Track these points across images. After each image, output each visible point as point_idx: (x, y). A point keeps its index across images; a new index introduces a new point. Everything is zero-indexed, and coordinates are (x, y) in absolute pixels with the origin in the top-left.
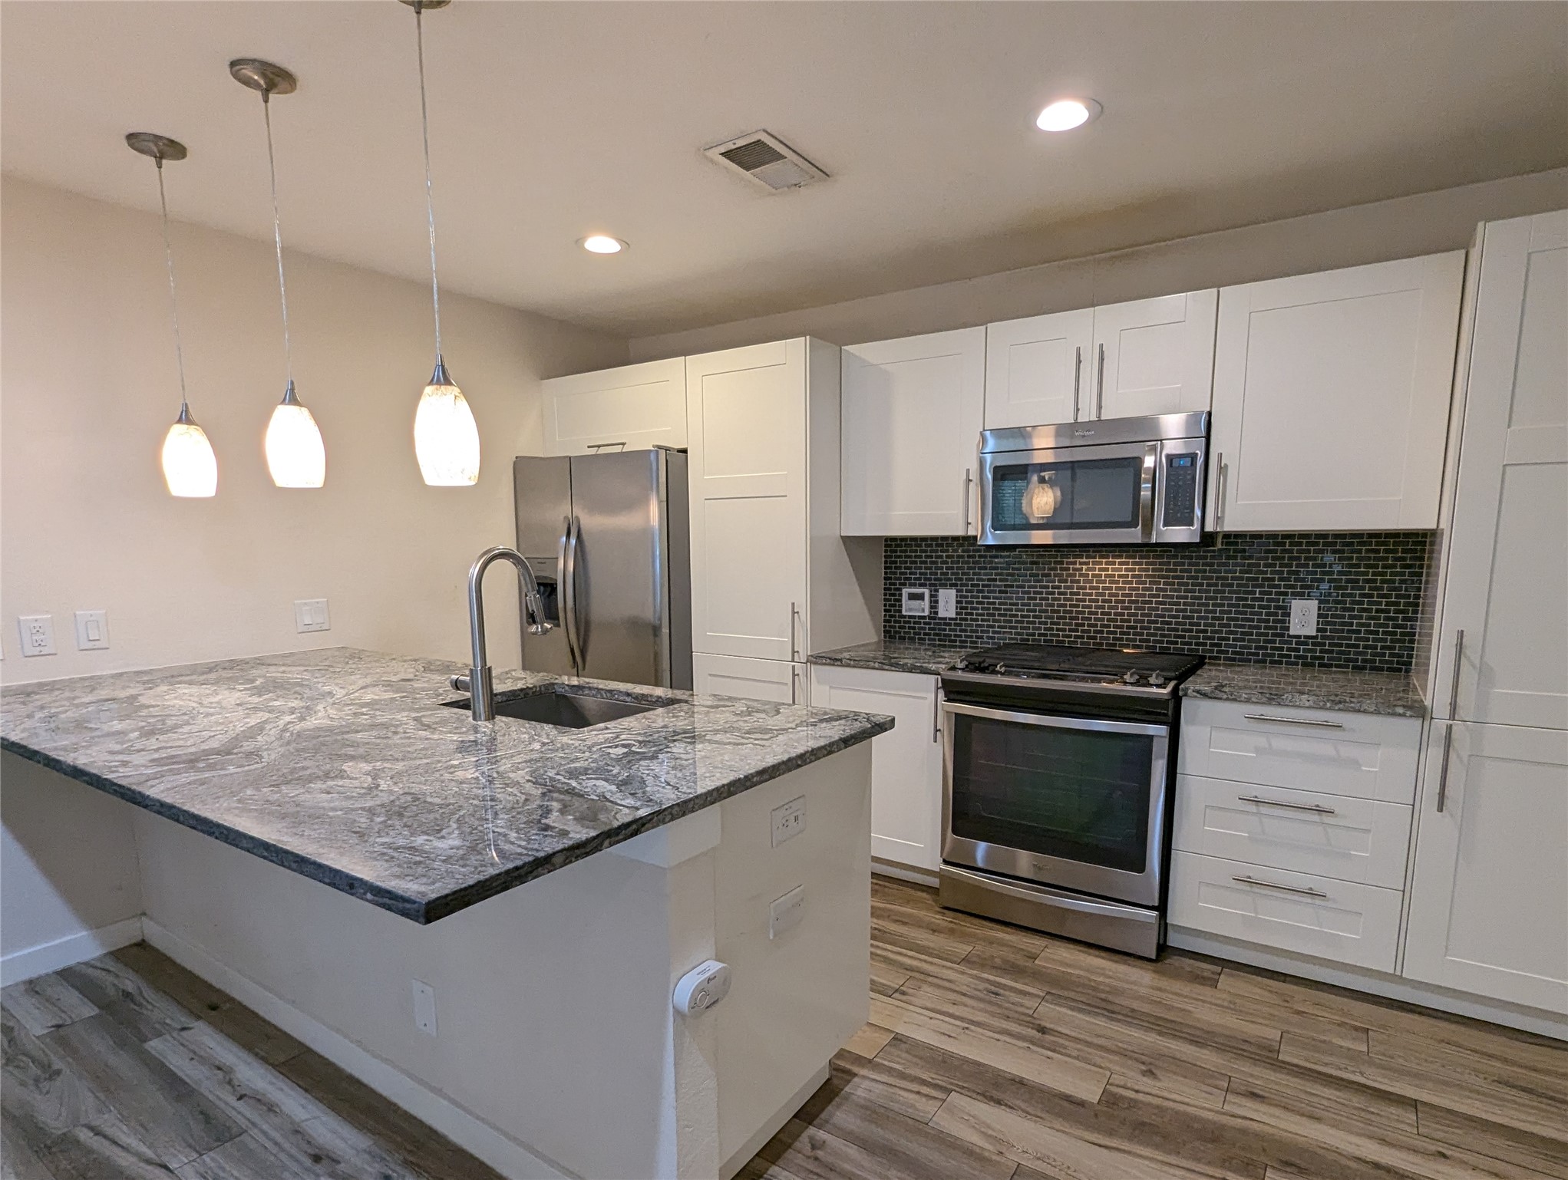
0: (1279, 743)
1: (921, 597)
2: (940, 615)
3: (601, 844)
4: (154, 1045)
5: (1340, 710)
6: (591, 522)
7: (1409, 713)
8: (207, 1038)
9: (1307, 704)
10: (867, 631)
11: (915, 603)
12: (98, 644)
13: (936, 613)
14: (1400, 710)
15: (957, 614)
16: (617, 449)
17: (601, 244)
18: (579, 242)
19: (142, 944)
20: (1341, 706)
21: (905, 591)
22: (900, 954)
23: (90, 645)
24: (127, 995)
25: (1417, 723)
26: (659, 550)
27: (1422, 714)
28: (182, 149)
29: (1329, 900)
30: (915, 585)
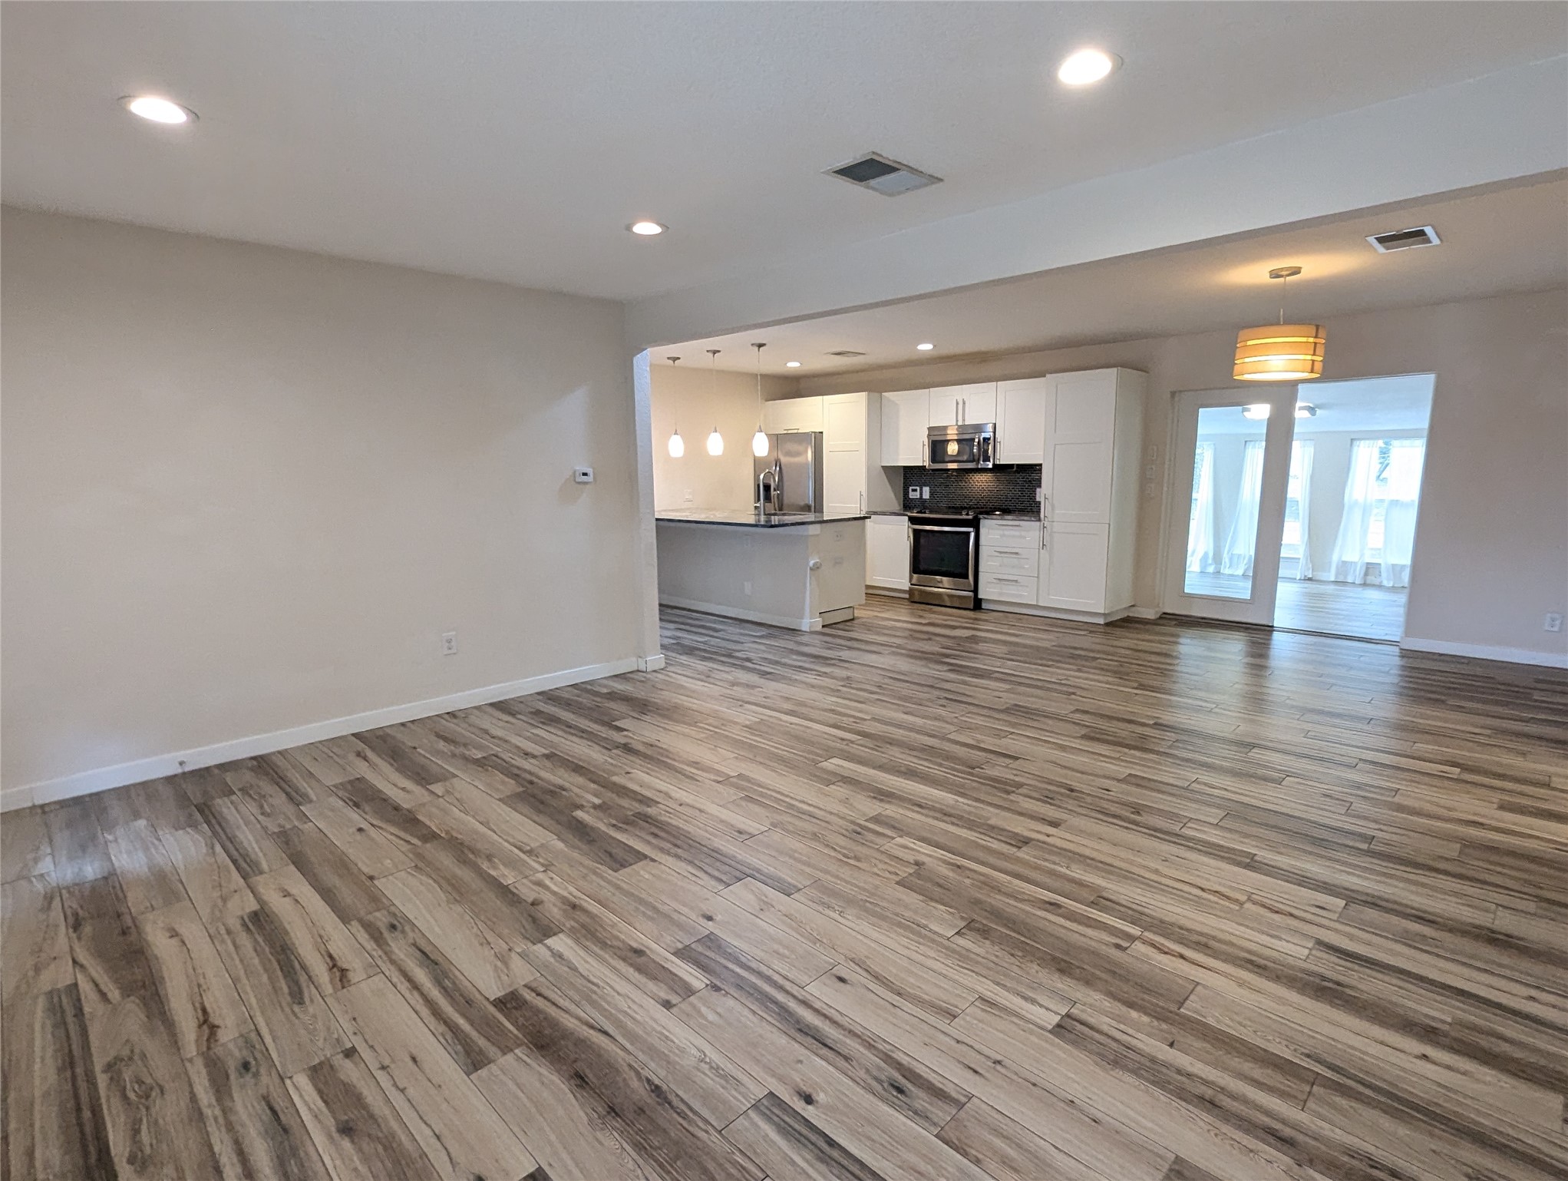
0: (1006, 533)
1: (916, 490)
6: (784, 459)
7: (1037, 521)
9: (1011, 519)
10: (896, 505)
11: (915, 493)
13: (922, 497)
14: (1034, 520)
15: (930, 497)
16: (796, 431)
17: (793, 364)
18: (784, 363)
20: (1021, 520)
21: (911, 488)
25: (1038, 523)
26: (811, 471)
27: (1040, 520)
28: (679, 358)
29: (1018, 582)
30: (914, 486)
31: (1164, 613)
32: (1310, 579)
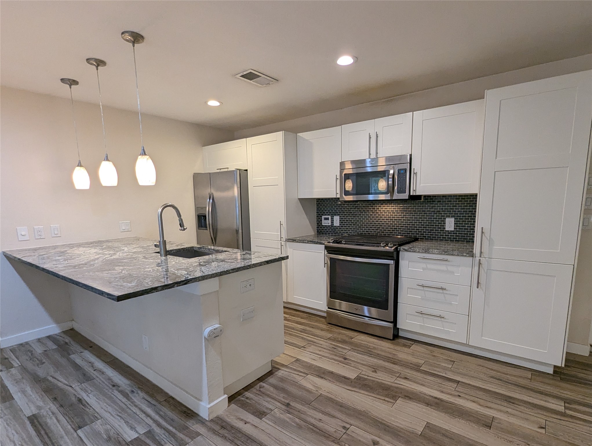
0: (429, 266)
1: (328, 219)
2: (334, 225)
3: (174, 286)
4: (72, 356)
5: (447, 254)
6: (217, 194)
7: (467, 255)
8: (88, 355)
9: (437, 253)
10: (310, 231)
11: (326, 221)
12: (58, 235)
13: (333, 224)
14: (465, 254)
15: (340, 224)
16: (226, 170)
17: (213, 103)
18: (206, 103)
19: (72, 329)
20: (447, 253)
21: (323, 217)
22: (308, 336)
23: (55, 236)
24: (66, 343)
25: (471, 258)
26: (238, 204)
27: (474, 256)
28: (76, 83)
29: (445, 319)
30: (326, 215)
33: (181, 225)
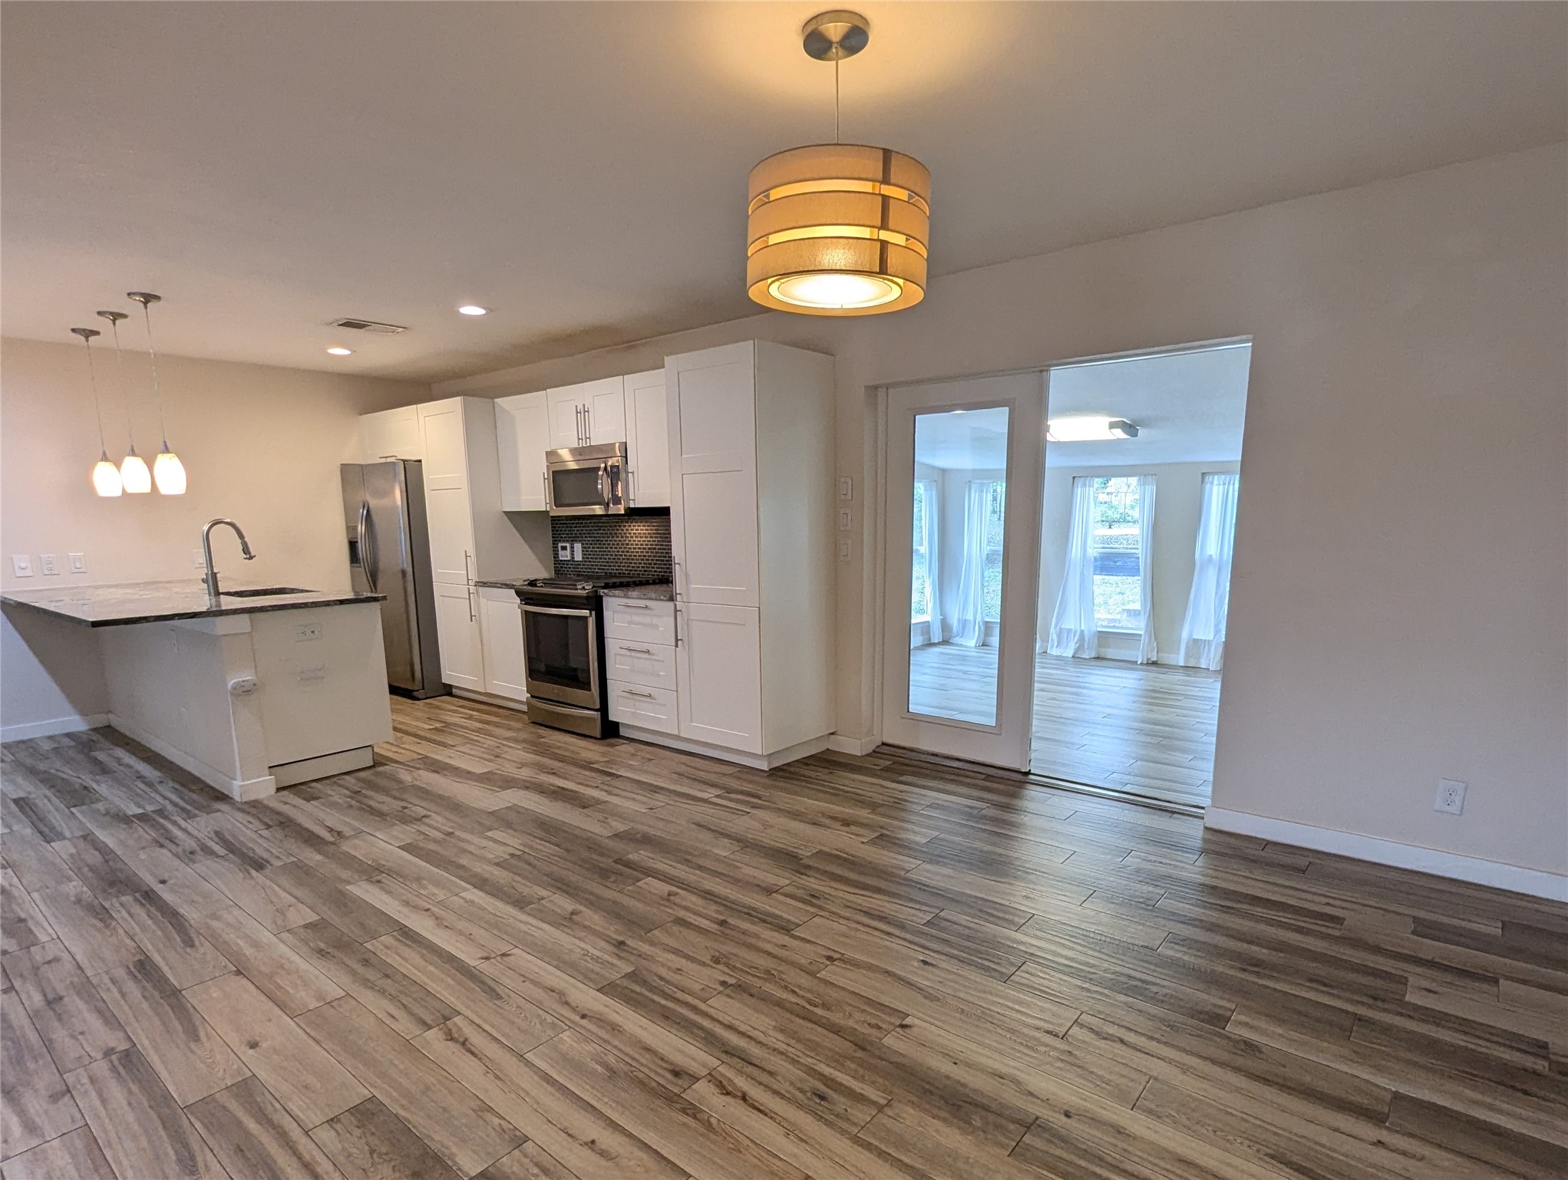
0: (635, 618)
1: (564, 548)
2: (575, 559)
5: (645, 598)
6: (373, 503)
8: (120, 752)
9: (636, 597)
11: (565, 552)
12: (81, 570)
13: (574, 557)
14: (662, 598)
15: (583, 558)
17: (338, 351)
18: (325, 350)
19: (109, 726)
21: (560, 545)
23: (76, 570)
24: (93, 741)
25: (671, 604)
26: (403, 522)
27: (672, 599)
28: (97, 333)
29: (655, 699)
30: (564, 541)
31: (883, 744)
32: (1154, 663)
33: (246, 550)
